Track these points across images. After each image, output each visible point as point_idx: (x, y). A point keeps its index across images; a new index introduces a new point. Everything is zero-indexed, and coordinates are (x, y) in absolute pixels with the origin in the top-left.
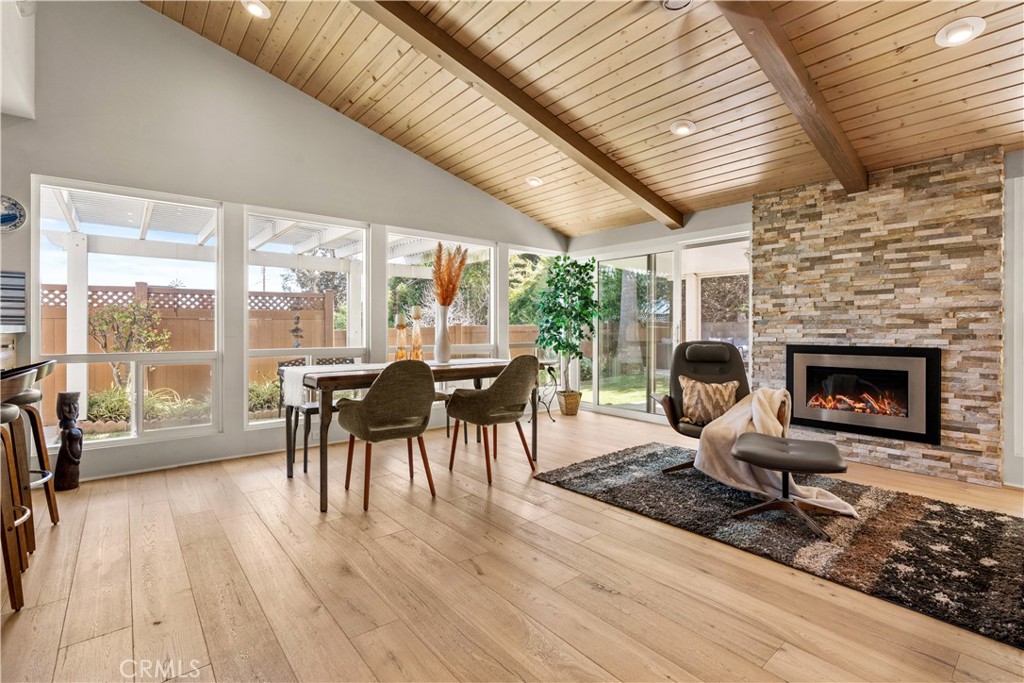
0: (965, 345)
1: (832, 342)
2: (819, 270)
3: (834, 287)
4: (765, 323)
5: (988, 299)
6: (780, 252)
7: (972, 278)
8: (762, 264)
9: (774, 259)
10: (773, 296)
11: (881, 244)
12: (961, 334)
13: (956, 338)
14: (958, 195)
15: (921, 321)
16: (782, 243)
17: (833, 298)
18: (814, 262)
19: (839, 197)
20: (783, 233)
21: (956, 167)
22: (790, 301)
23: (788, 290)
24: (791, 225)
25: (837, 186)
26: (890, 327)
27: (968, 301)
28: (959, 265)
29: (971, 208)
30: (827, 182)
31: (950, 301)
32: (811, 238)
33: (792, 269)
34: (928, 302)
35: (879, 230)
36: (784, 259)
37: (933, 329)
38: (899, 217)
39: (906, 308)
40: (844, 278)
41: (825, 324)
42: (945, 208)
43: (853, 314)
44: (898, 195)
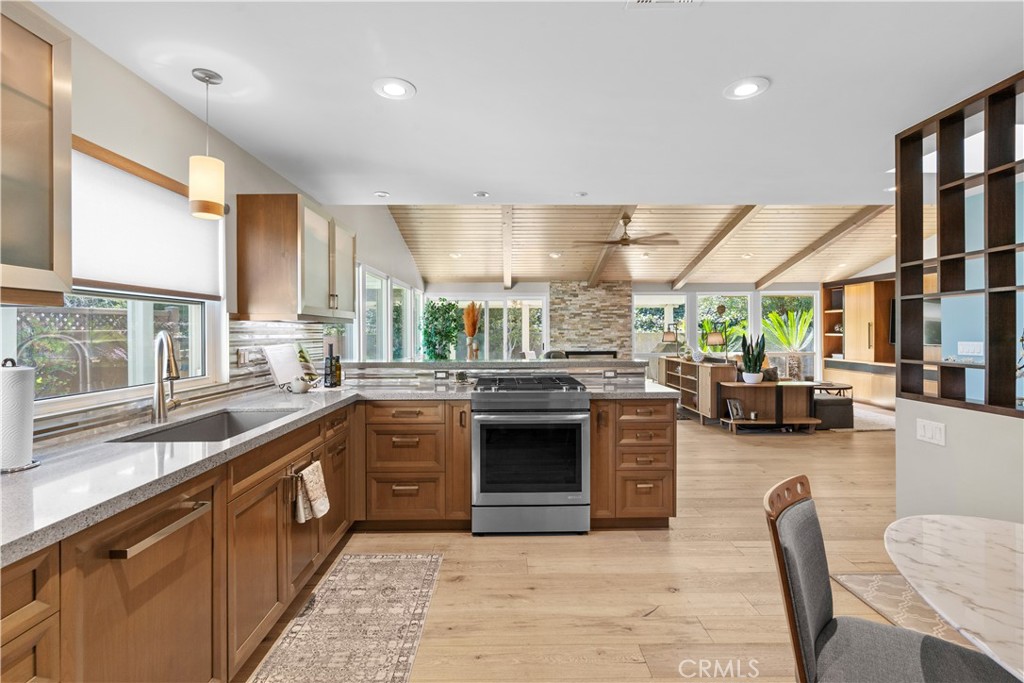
0: (623, 349)
1: (582, 350)
2: (577, 319)
3: (583, 326)
4: (555, 341)
5: (628, 333)
6: (562, 309)
7: (624, 325)
8: (554, 314)
9: (560, 312)
10: (559, 329)
11: (599, 310)
12: (622, 346)
13: (621, 347)
14: (621, 296)
15: (611, 341)
16: (563, 305)
17: (583, 331)
18: (576, 315)
19: (585, 289)
20: (564, 302)
21: (620, 286)
22: (566, 332)
23: (565, 327)
24: (566, 297)
25: (585, 284)
26: (602, 343)
27: (624, 334)
28: (621, 321)
29: (624, 301)
30: (580, 281)
31: (619, 334)
32: (574, 304)
33: (567, 318)
34: (613, 334)
35: (598, 305)
36: (563, 312)
37: (615, 344)
38: (604, 301)
39: (606, 336)
40: (586, 323)
41: (579, 342)
42: (617, 300)
43: (590, 338)
44: (603, 292)
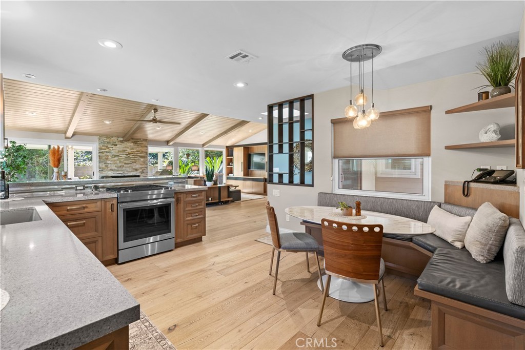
0: (143, 174)
1: (120, 175)
2: (116, 158)
3: (120, 162)
4: (102, 170)
5: (146, 166)
6: (107, 152)
7: (144, 162)
8: (101, 155)
9: (105, 154)
10: (105, 164)
11: (129, 154)
12: (142, 172)
13: (142, 173)
14: (142, 146)
15: (136, 170)
16: (107, 150)
17: (120, 165)
18: (115, 156)
19: (121, 142)
20: (108, 148)
21: (141, 141)
22: (109, 165)
23: (109, 162)
24: (109, 146)
25: (122, 139)
26: (131, 171)
27: (143, 166)
28: (142, 160)
29: (144, 149)
30: (119, 137)
31: (141, 166)
32: (115, 150)
33: (110, 157)
34: (138, 166)
35: (129, 151)
36: (108, 154)
37: (138, 171)
38: (132, 149)
39: (134, 167)
40: (122, 160)
41: (118, 171)
42: (140, 149)
43: (124, 168)
44: (132, 144)
